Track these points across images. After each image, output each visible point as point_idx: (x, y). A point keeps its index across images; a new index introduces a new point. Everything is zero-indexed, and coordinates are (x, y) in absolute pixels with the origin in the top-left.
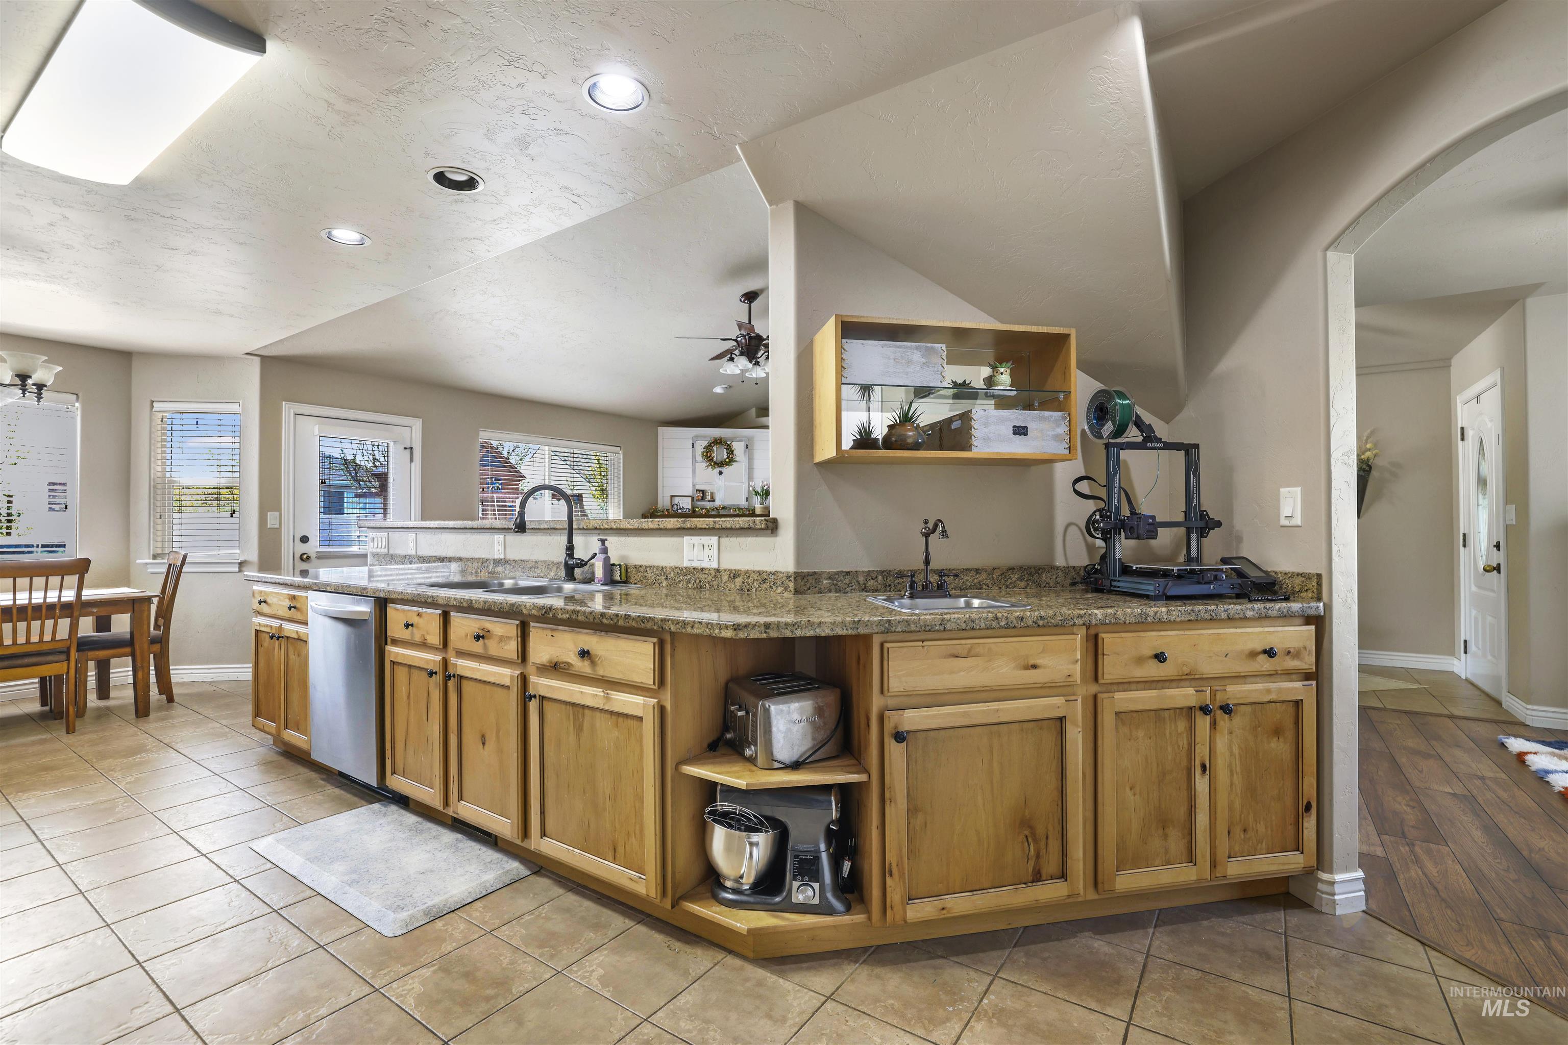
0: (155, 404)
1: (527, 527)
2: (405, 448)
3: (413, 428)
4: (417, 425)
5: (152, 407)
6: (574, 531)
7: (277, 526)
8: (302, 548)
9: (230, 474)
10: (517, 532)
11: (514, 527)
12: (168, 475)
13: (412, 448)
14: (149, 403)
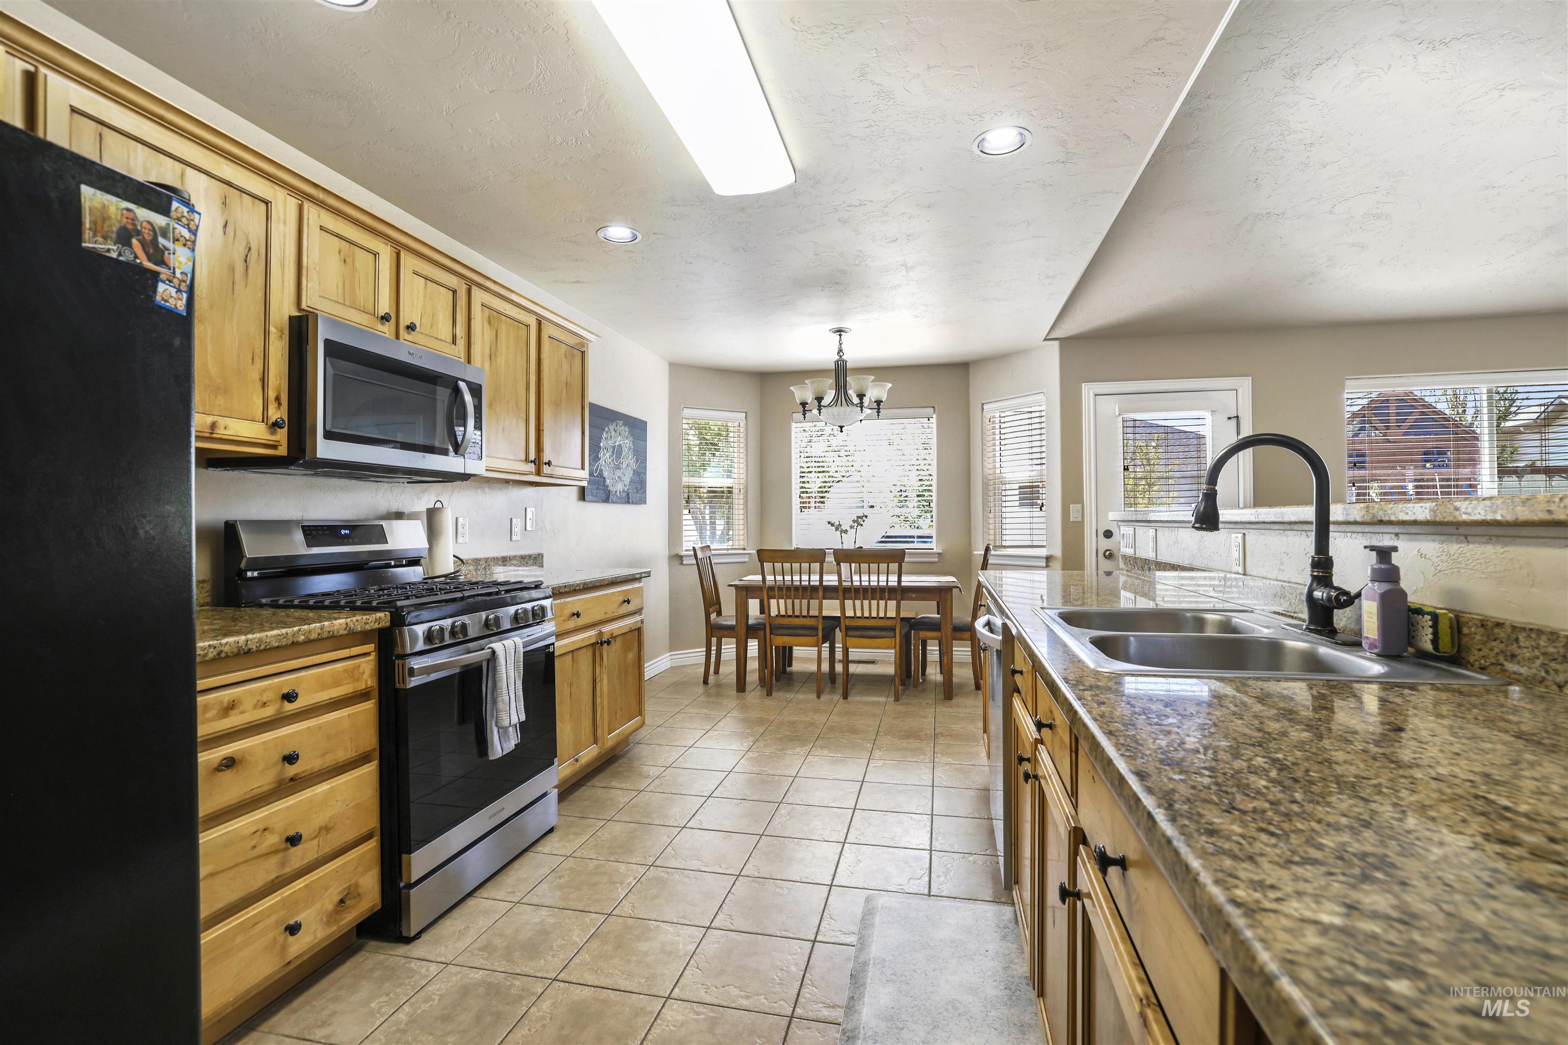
0: (985, 407)
1: (1221, 519)
2: (1229, 418)
3: (1240, 391)
4: (1245, 385)
5: (983, 409)
6: (1332, 528)
7: (1079, 519)
8: (1105, 544)
9: (1039, 467)
10: (1197, 528)
11: (1193, 519)
12: (998, 471)
13: (1237, 417)
14: (980, 405)
